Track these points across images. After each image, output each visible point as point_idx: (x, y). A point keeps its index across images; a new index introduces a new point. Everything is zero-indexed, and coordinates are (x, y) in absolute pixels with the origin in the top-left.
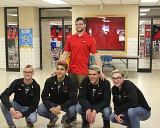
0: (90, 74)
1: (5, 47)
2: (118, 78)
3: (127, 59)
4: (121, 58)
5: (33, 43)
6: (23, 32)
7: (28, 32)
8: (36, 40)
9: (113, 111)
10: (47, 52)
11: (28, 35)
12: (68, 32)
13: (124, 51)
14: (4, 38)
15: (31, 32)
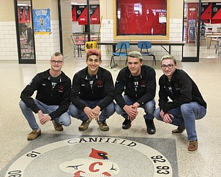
0: (130, 63)
1: (16, 33)
2: (170, 65)
3: (170, 45)
4: (162, 44)
5: (52, 28)
6: (37, 14)
7: (45, 13)
8: (54, 24)
9: (157, 106)
10: (68, 39)
11: (45, 17)
12: (91, 13)
13: (165, 35)
14: (14, 23)
15: (48, 14)
